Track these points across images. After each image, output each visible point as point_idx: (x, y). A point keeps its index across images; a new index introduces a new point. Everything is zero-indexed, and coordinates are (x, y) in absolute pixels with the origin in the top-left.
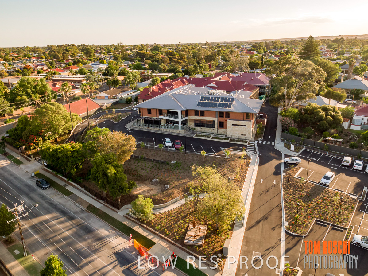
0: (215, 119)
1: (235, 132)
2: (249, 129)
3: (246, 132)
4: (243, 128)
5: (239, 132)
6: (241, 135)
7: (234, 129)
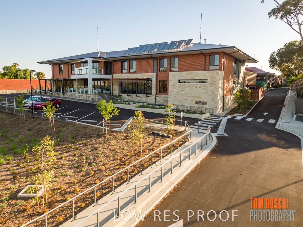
0: (152, 76)
1: (184, 98)
2: (213, 87)
3: (206, 95)
4: (200, 87)
5: (192, 96)
6: (196, 104)
7: (182, 91)
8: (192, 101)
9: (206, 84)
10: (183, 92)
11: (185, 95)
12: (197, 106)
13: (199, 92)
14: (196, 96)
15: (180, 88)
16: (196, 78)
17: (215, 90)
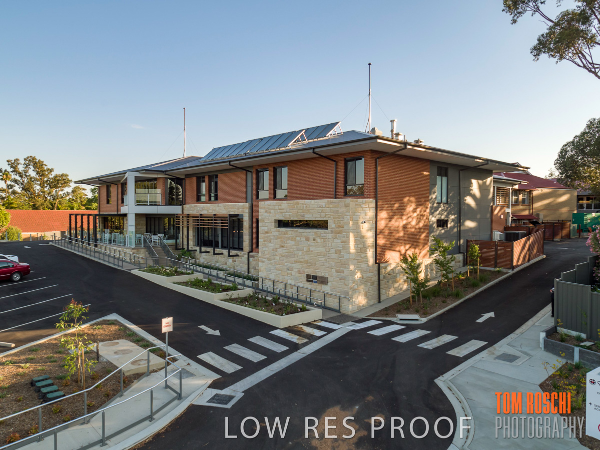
1: (286, 264)
2: (339, 241)
3: (326, 260)
4: (314, 240)
5: (301, 262)
6: (307, 281)
7: (282, 246)
8: (299, 272)
9: (325, 233)
10: (284, 251)
11: (287, 256)
12: (309, 286)
13: (312, 251)
14: (307, 262)
15: (279, 241)
16: (306, 216)
17: (344, 247)
